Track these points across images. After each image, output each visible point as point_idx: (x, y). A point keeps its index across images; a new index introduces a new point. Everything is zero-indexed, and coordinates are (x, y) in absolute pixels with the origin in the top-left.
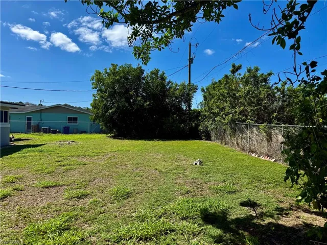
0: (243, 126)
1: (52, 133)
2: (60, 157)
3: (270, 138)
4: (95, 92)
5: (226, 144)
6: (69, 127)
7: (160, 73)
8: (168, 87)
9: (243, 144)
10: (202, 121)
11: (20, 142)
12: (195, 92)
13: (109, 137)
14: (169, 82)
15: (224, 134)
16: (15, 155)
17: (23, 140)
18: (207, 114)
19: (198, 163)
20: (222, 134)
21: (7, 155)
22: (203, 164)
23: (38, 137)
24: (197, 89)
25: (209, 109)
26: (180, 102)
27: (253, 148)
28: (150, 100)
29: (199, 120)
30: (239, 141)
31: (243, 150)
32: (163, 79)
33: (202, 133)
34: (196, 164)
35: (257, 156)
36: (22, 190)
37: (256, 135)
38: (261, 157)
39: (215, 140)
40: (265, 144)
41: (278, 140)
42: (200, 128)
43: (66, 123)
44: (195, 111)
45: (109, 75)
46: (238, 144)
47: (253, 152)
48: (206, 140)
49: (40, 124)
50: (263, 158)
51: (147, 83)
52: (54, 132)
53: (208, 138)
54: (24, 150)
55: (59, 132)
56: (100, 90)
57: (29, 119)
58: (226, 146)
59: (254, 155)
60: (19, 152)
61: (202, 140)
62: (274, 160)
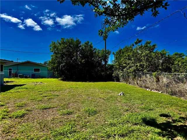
0: (140, 73)
1: (25, 78)
2: (40, 91)
3: (158, 80)
4: (52, 54)
5: (129, 84)
6: (35, 74)
7: (90, 44)
8: (94, 51)
9: (141, 84)
10: (115, 71)
11: (9, 83)
12: (109, 54)
13: (60, 80)
14: (95, 49)
15: (128, 78)
16: (12, 91)
17: (10, 82)
18: (118, 67)
19: (122, 94)
20: (127, 78)
21: (7, 91)
22: (125, 94)
23: (18, 80)
24: (110, 53)
25: (119, 64)
26: (101, 60)
27: (147, 85)
28: (85, 59)
29: (113, 70)
30: (138, 82)
31: (141, 87)
32: (91, 47)
33: (114, 77)
34: (121, 95)
35: (150, 90)
36: (31, 111)
37: (149, 79)
38: (152, 91)
39: (122, 82)
40: (155, 83)
41: (163, 81)
42: (113, 75)
43: (33, 72)
44: (109, 65)
45: (60, 44)
46: (137, 84)
47: (147, 88)
48: (117, 81)
49: (17, 72)
50: (154, 91)
51: (82, 49)
52: (26, 77)
53: (118, 80)
54: (16, 88)
55: (29, 77)
56: (55, 53)
57: (10, 69)
58: (130, 85)
59: (148, 90)
60: (13, 89)
61: (114, 81)
62: (161, 92)
